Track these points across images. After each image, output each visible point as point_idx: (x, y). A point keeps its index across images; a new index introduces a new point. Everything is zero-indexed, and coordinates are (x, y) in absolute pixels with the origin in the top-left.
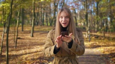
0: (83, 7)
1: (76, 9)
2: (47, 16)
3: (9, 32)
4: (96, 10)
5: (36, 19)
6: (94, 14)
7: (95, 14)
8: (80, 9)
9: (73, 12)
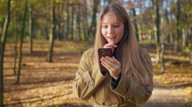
0: (149, 4)
1: (137, 7)
2: (78, 21)
3: (5, 53)
4: (177, 10)
5: (57, 27)
6: (171, 17)
7: (174, 17)
8: (145, 7)
9: (130, 13)
